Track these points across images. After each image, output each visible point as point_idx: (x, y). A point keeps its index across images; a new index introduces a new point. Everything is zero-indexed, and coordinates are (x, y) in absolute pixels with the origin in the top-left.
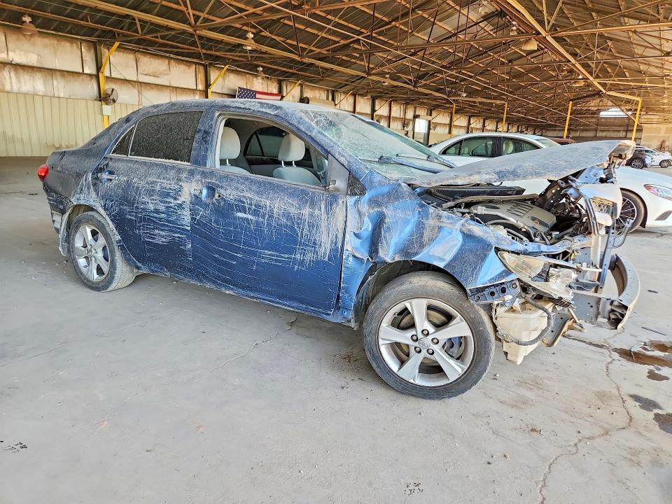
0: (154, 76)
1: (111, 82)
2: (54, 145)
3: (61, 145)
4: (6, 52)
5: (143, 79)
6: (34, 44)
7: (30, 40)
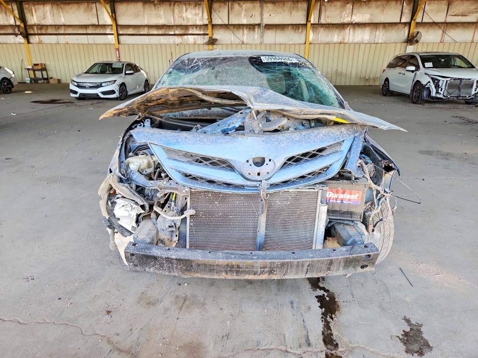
0: (462, 16)
1: (421, 26)
2: (365, 77)
3: (370, 78)
4: (351, 16)
5: (451, 19)
6: (370, 8)
7: (368, 4)
